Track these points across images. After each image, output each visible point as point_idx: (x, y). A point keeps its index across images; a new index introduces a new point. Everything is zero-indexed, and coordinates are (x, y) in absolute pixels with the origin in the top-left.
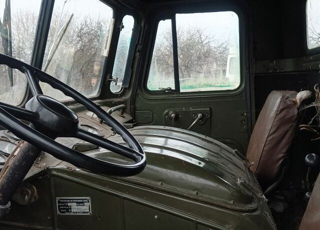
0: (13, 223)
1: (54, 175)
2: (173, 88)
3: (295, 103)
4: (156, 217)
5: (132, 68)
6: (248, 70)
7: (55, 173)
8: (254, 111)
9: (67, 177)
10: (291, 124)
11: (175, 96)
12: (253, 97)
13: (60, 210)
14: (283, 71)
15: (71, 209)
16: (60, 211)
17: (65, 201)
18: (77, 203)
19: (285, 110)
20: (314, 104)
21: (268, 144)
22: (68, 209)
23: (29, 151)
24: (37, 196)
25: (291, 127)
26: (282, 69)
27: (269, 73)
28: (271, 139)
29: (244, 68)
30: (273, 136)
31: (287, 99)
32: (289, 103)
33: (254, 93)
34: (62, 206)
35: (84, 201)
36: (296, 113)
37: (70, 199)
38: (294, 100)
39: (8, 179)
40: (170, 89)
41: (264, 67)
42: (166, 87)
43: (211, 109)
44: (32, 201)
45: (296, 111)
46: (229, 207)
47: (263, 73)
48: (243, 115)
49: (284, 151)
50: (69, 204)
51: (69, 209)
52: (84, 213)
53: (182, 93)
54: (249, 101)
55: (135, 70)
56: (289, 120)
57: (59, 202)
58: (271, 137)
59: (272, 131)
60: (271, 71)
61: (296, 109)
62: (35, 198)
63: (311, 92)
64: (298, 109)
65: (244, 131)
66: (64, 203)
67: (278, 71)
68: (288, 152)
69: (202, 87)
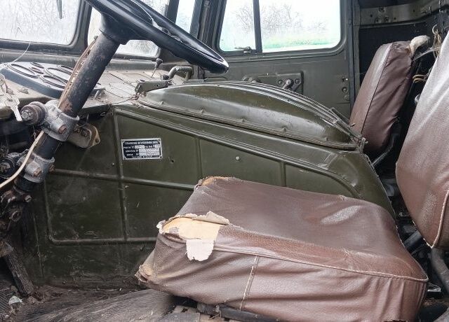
0: (71, 172)
1: (118, 114)
2: (254, 47)
3: (408, 51)
4: (237, 158)
5: (200, 21)
6: (350, 21)
7: (118, 110)
8: (358, 74)
9: (134, 115)
10: (402, 79)
11: (256, 57)
12: (358, 58)
13: (125, 154)
14: (396, 21)
15: (138, 152)
16: (126, 156)
17: (131, 143)
18: (145, 145)
19: (395, 61)
20: (431, 50)
21: (373, 105)
22: (135, 154)
23: (100, 53)
24: (99, 139)
25: (403, 82)
26: (395, 19)
27: (379, 24)
28: (378, 99)
29: (346, 18)
30: (380, 94)
31: (398, 47)
32: (400, 51)
33: (358, 51)
34: (128, 149)
35: (154, 142)
36: (410, 64)
37: (137, 141)
38: (407, 47)
39: (78, 86)
40: (249, 49)
41: (371, 16)
42: (244, 47)
43: (302, 74)
44: (94, 144)
45: (409, 61)
46: (321, 143)
47: (370, 25)
48: (344, 80)
49: (394, 112)
50: (136, 147)
51: (136, 152)
52: (153, 157)
53: (265, 54)
54: (351, 61)
55: (204, 24)
56: (400, 74)
57: (124, 145)
58: (378, 96)
59: (378, 89)
60: (380, 22)
61: (410, 59)
62: (97, 141)
63: (429, 38)
64: (412, 59)
65: (346, 101)
66: (130, 145)
67: (390, 21)
68: (398, 114)
69: (291, 45)
